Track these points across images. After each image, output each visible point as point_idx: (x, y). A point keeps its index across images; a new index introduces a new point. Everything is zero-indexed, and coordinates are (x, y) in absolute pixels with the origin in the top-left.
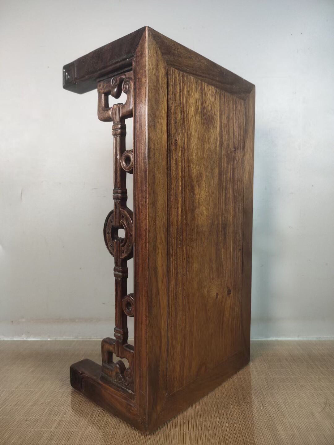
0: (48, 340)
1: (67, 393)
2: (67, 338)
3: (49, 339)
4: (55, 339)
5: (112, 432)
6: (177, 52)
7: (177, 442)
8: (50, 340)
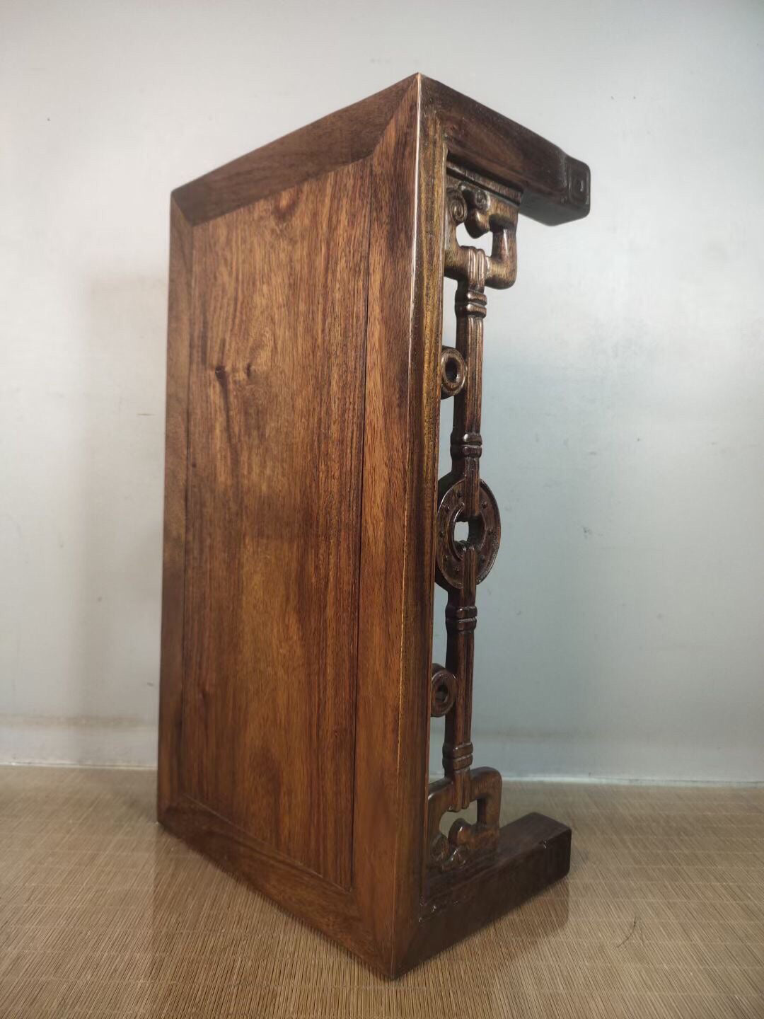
0: (12, 766)
1: (42, 892)
2: (58, 762)
3: (14, 764)
4: (30, 763)
5: (139, 985)
6: (331, 918)
7: (291, 1009)
8: (18, 764)
